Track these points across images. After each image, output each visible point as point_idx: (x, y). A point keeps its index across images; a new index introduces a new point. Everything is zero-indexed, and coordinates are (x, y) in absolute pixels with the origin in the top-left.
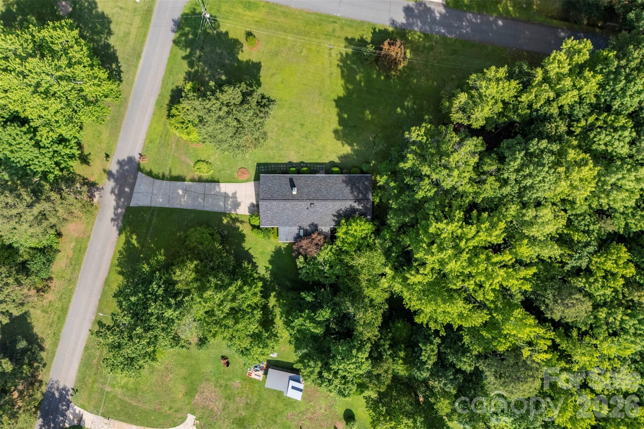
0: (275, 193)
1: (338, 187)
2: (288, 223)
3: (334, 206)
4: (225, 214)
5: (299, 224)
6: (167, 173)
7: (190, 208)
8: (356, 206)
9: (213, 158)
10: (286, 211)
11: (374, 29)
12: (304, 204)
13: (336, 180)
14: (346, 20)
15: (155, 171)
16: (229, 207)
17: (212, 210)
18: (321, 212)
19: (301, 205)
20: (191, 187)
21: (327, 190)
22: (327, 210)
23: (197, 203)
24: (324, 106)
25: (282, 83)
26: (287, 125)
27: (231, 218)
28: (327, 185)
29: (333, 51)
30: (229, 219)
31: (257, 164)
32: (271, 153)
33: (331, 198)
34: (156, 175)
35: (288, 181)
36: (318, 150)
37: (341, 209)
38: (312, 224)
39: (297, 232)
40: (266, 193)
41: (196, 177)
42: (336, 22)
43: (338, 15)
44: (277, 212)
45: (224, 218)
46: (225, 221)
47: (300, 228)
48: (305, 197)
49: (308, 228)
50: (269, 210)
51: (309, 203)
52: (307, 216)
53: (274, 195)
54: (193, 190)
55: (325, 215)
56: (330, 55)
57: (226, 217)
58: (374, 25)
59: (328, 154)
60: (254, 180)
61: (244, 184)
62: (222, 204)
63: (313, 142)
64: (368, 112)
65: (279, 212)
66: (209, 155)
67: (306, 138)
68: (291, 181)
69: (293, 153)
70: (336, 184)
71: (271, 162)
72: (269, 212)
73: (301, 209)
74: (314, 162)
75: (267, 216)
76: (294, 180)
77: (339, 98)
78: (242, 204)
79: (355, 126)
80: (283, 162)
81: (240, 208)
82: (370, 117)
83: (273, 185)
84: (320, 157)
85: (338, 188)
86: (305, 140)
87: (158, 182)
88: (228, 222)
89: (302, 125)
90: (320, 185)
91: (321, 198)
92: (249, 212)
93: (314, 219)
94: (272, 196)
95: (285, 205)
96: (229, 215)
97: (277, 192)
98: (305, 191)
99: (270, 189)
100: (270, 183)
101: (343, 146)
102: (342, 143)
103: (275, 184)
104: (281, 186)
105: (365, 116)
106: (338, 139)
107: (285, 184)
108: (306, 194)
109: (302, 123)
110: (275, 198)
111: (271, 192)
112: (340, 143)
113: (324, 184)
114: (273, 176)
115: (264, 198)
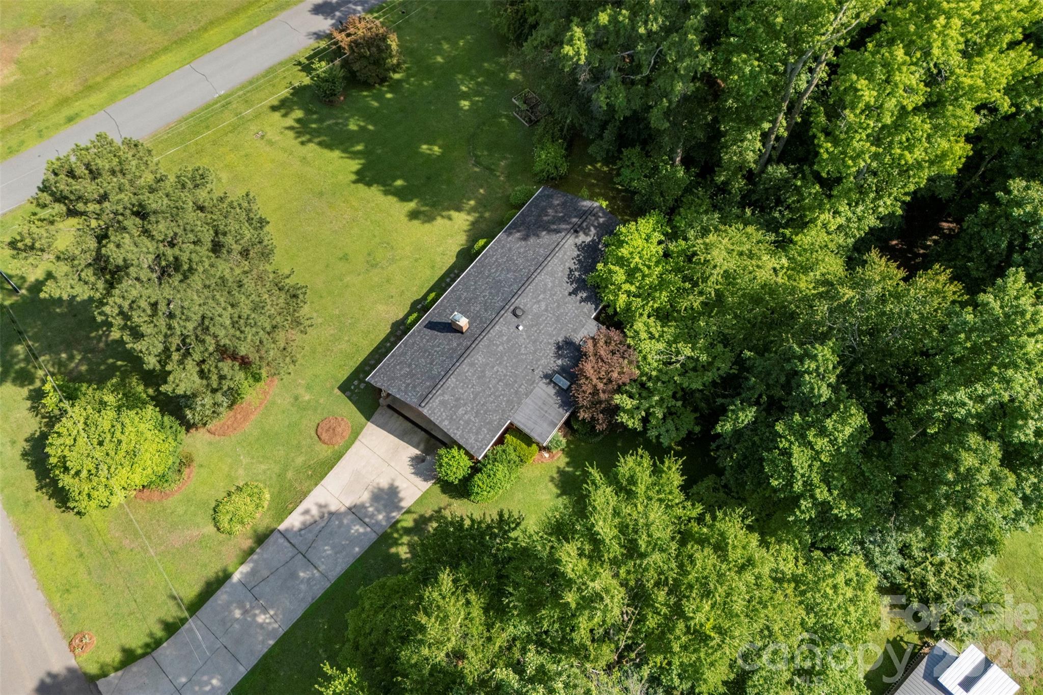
0: (431, 370)
1: (518, 249)
2: (516, 392)
3: (552, 274)
4: (385, 539)
5: (539, 373)
6: (172, 612)
7: (300, 613)
8: (582, 238)
9: (241, 472)
10: (488, 373)
11: (299, 64)
12: (503, 327)
13: (503, 247)
14: (242, 87)
15: (136, 642)
16: (380, 517)
17: (351, 560)
18: (546, 310)
19: (501, 335)
20: (253, 572)
21: (508, 271)
22: (552, 295)
23: (303, 587)
24: (346, 201)
27: (407, 531)
28: (499, 265)
29: (269, 135)
30: (405, 539)
31: (340, 388)
32: (344, 346)
33: (532, 269)
34: (147, 645)
35: (428, 331)
36: (416, 260)
37: (571, 271)
38: (559, 348)
39: (551, 390)
40: (414, 387)
41: (248, 543)
42: (229, 103)
43: (222, 92)
44: (476, 395)
45: (393, 550)
46: (403, 551)
47: (549, 378)
49: (560, 362)
50: (457, 407)
51: (507, 315)
52: (535, 342)
53: (435, 372)
54: (266, 573)
55: (558, 307)
56: (270, 143)
57: (396, 543)
58: (291, 59)
59: (440, 250)
60: (368, 418)
61: (357, 443)
62: (358, 529)
63: (393, 261)
64: (425, 147)
65: (478, 389)
66: (229, 476)
67: (374, 266)
68: (431, 326)
69: (381, 308)
70: (510, 249)
71: (361, 359)
72: (461, 411)
73: (509, 341)
75: (468, 422)
76: (436, 319)
77: (358, 173)
78: (397, 484)
79: (429, 178)
80: (382, 336)
81: (401, 495)
82: (436, 148)
83: (410, 365)
84: (433, 267)
85: (522, 250)
86: (376, 271)
87: (167, 650)
88: (411, 546)
89: (345, 258)
90: (488, 277)
91: (515, 287)
92: (426, 480)
93: (551, 336)
94: (432, 378)
95: (472, 365)
96: (397, 531)
97: (431, 364)
98: (477, 309)
99: (414, 375)
100: (401, 369)
101: (450, 218)
102: (443, 217)
103: (412, 360)
104: (426, 351)
105: (429, 155)
106: (430, 219)
107: (428, 341)
108: (486, 310)
109: (341, 256)
110: (443, 373)
111: (422, 376)
112: (439, 221)
113: (493, 271)
114: (392, 355)
115: (422, 395)
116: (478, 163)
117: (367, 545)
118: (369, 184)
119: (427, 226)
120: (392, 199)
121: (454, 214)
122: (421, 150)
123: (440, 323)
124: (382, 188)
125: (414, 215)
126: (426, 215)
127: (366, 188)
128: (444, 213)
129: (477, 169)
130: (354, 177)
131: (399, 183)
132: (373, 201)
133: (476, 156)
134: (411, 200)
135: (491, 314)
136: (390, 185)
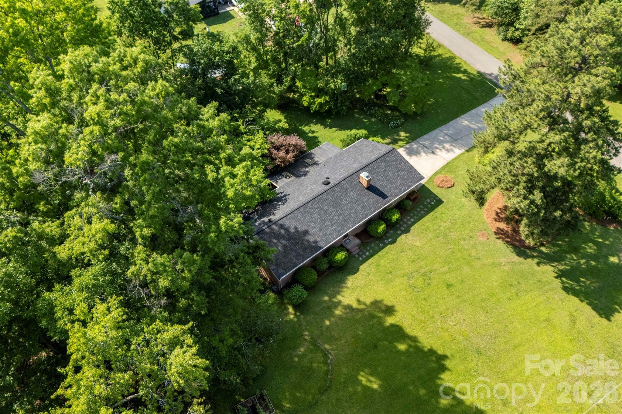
0: (386, 167)
1: (315, 228)
2: (336, 158)
3: (298, 201)
4: (411, 138)
5: (321, 165)
7: (451, 122)
10: (352, 161)
12: (337, 177)
13: (325, 235)
16: (416, 146)
17: (429, 134)
18: (307, 186)
19: (340, 175)
21: (326, 212)
22: (301, 192)
23: (451, 129)
25: (547, 320)
26: (466, 270)
27: (401, 140)
28: (331, 220)
30: (402, 138)
33: (309, 205)
35: (386, 193)
36: (391, 272)
38: (305, 174)
39: (316, 159)
40: (396, 161)
44: (360, 154)
45: (408, 135)
46: (402, 133)
47: (316, 163)
48: (345, 185)
49: (307, 169)
50: (372, 150)
51: (333, 182)
52: (319, 174)
53: (383, 164)
55: (298, 189)
57: (407, 137)
59: (372, 277)
63: (410, 276)
64: (375, 386)
65: (358, 156)
67: (424, 274)
68: (383, 196)
69: (418, 244)
70: (321, 230)
74: (380, 254)
76: (379, 198)
77: (444, 369)
79: (375, 347)
82: (364, 381)
83: (398, 175)
84: (378, 265)
85: (312, 224)
86: (423, 270)
88: (399, 135)
89: (449, 286)
90: (341, 215)
91: (325, 196)
93: (308, 178)
94: (385, 161)
95: (360, 163)
96: (406, 140)
97: (385, 170)
98: (352, 193)
99: (397, 168)
100: (404, 175)
101: (359, 301)
102: (364, 304)
103: (397, 179)
104: (388, 180)
105: (372, 375)
106: (376, 303)
107: (386, 186)
108: (347, 189)
109: (451, 288)
110: (379, 161)
111: (391, 165)
112: (368, 301)
113: (336, 218)
114: (409, 187)
115: (392, 154)
116: (325, 354)
117: (422, 138)
118: (432, 352)
119: (379, 298)
120: (409, 331)
121: (355, 305)
122: (379, 382)
123: (378, 195)
124: (419, 345)
125: (390, 310)
126: (380, 307)
127: (435, 348)
128: (362, 307)
129: (327, 346)
130: (447, 363)
131: (402, 347)
132: (428, 333)
133: (326, 363)
134: (392, 325)
135: (344, 184)
136: (410, 346)
